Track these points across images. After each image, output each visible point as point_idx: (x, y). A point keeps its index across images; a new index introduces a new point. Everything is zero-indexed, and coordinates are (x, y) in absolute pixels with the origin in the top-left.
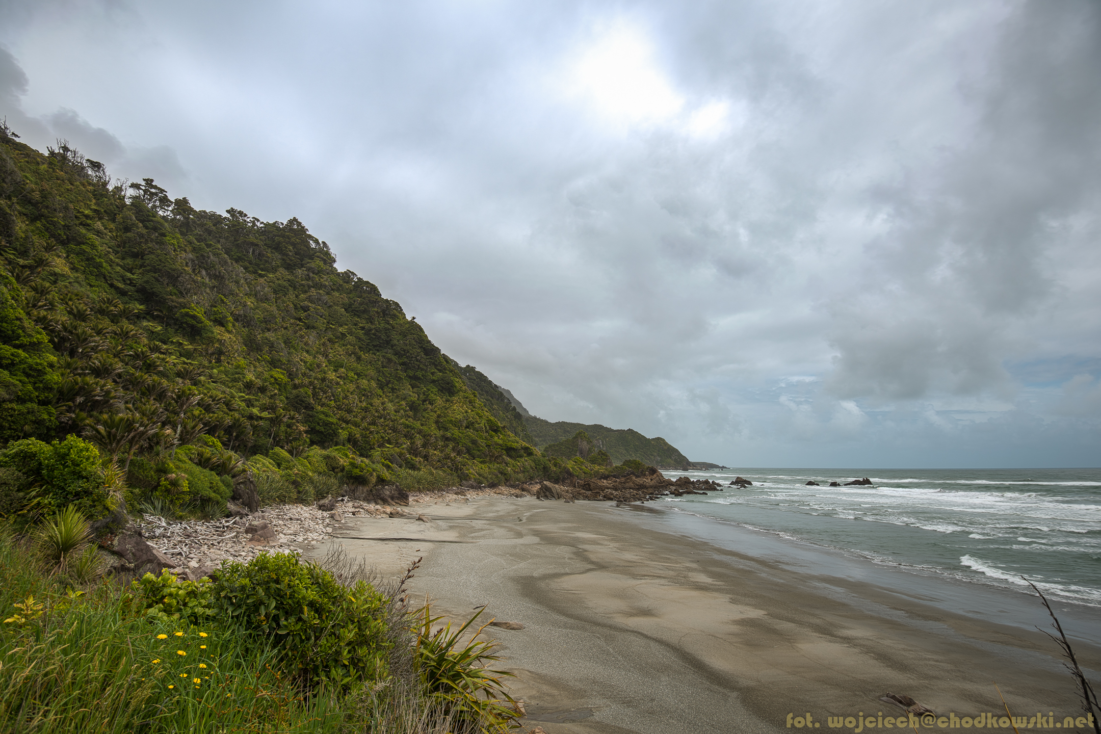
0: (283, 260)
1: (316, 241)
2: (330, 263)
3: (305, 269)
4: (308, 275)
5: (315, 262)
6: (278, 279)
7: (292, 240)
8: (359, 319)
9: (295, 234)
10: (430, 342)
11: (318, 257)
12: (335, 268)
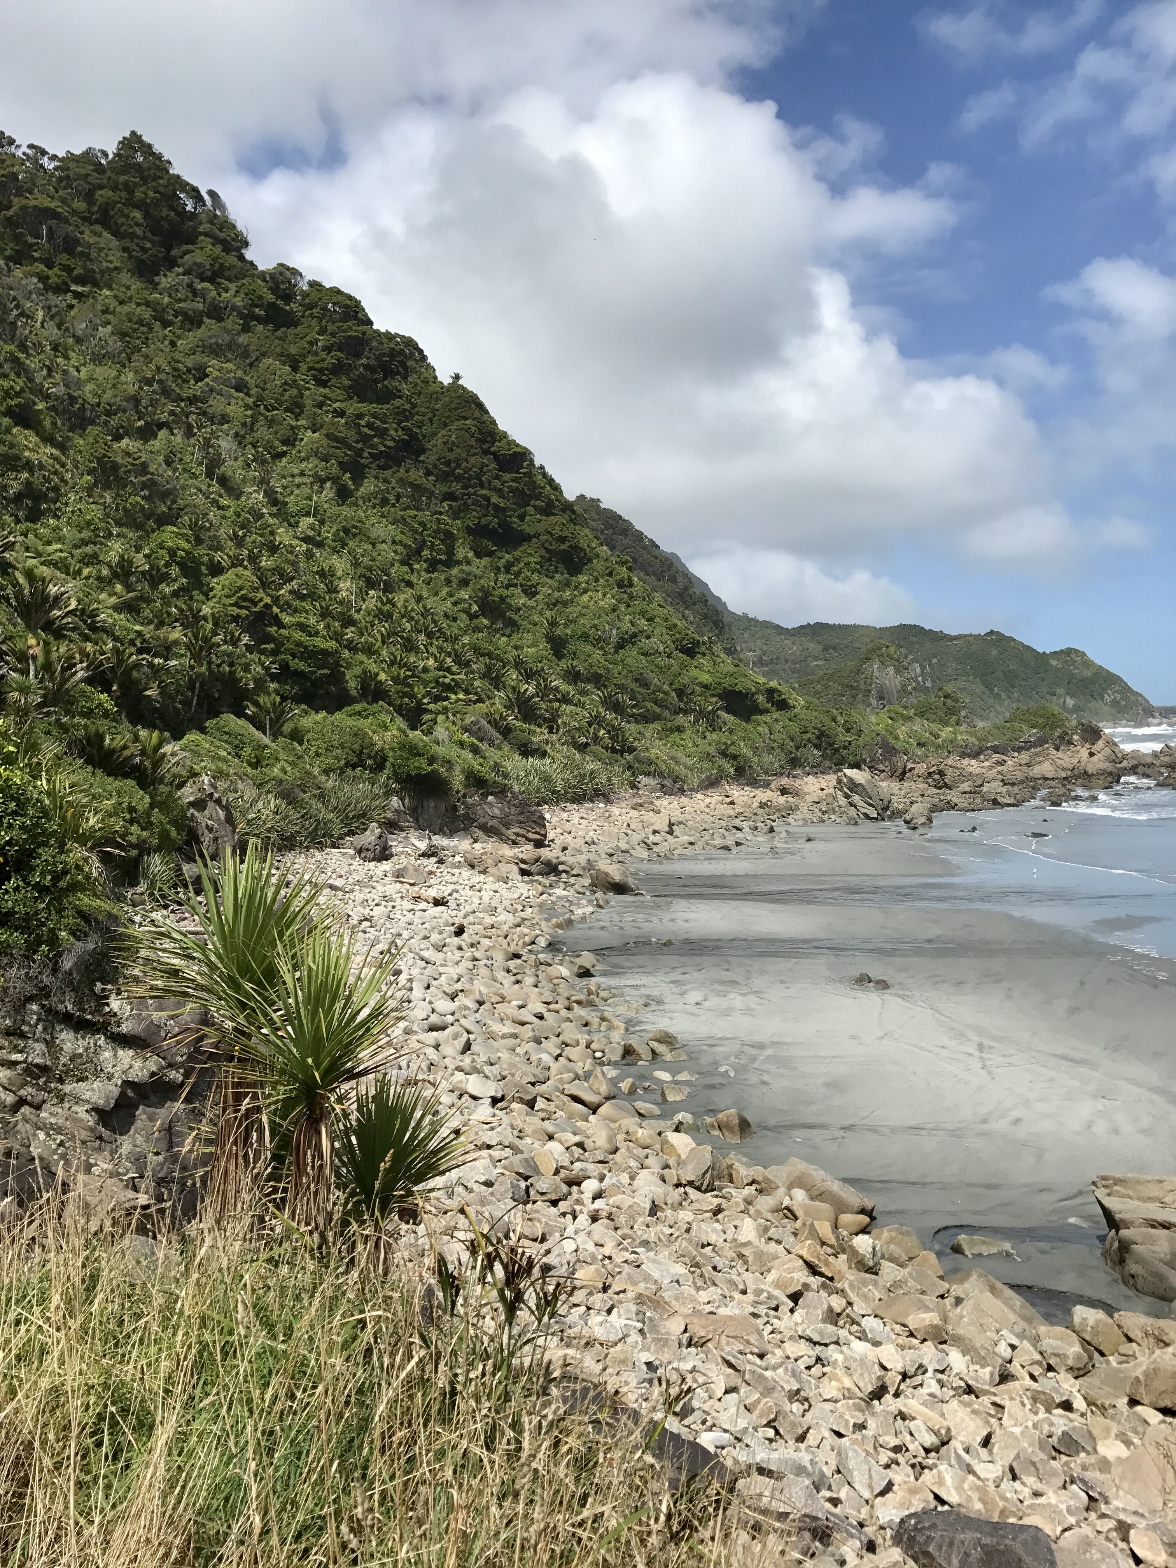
0: (125, 250)
1: (195, 193)
2: (238, 250)
3: (181, 270)
4: (190, 286)
5: (202, 248)
6: (122, 303)
7: (139, 194)
8: (327, 391)
9: (142, 178)
10: (505, 435)
11: (206, 234)
12: (251, 263)
